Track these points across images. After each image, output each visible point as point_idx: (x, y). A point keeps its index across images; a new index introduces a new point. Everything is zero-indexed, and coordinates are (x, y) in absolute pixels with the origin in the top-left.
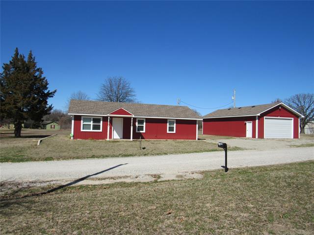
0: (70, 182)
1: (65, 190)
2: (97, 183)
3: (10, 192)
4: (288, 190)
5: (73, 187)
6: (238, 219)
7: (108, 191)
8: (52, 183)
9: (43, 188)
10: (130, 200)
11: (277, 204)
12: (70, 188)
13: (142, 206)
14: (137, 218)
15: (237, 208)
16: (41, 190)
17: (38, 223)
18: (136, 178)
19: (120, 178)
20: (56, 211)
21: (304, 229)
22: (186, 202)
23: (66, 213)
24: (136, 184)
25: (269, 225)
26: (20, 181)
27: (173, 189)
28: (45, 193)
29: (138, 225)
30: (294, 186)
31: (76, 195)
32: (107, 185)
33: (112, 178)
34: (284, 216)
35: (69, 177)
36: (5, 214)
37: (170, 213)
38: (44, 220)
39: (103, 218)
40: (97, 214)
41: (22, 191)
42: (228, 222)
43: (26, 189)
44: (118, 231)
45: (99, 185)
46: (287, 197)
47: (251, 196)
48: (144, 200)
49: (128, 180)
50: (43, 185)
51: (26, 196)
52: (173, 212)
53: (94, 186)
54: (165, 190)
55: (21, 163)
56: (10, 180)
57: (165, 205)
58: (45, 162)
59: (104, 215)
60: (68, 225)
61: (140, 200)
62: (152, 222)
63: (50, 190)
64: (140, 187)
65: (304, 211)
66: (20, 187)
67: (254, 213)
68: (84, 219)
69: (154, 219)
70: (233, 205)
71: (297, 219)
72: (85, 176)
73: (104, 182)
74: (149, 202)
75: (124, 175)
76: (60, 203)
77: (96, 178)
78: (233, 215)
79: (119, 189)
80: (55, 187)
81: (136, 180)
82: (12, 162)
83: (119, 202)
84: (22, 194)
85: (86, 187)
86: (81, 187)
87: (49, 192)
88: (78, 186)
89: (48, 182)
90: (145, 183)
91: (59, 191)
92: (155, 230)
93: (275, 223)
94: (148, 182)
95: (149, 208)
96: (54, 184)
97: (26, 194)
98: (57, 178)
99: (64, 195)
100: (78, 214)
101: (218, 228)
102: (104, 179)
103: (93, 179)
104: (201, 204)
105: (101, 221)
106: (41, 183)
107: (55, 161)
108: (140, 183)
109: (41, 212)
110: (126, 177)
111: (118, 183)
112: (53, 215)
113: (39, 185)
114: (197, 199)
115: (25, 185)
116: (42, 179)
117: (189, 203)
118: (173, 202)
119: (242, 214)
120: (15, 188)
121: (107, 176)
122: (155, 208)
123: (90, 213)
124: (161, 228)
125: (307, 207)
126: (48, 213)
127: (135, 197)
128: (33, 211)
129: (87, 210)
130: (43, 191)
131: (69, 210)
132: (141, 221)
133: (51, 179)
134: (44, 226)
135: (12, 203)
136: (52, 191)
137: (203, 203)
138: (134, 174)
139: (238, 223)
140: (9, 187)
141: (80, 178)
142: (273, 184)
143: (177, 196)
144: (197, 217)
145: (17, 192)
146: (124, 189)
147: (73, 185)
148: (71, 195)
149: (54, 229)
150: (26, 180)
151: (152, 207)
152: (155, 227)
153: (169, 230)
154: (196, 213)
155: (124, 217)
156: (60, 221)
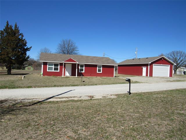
0: (43, 100)
1: (42, 103)
2: (59, 100)
3: (11, 104)
4: (161, 104)
5: (46, 102)
6: (134, 117)
7: (66, 104)
9: (29, 103)
10: (78, 108)
11: (154, 110)
12: (44, 102)
13: (84, 111)
14: (83, 116)
15: (134, 112)
16: (28, 103)
17: (32, 118)
18: (80, 97)
19: (71, 97)
20: (40, 113)
21: (165, 121)
22: (108, 109)
23: (45, 114)
24: (80, 100)
25: (149, 119)
26: (16, 99)
27: (101, 103)
28: (31, 105)
29: (83, 119)
30: (165, 102)
31: (49, 106)
32: (65, 101)
33: (67, 97)
34: (157, 115)
35: (43, 97)
36: (13, 114)
37: (99, 114)
38: (34, 117)
39: (65, 116)
40: (62, 114)
41: (18, 104)
42: (129, 118)
43: (20, 103)
44: (73, 121)
45: (60, 101)
46: (160, 107)
47: (141, 106)
48: (86, 108)
49: (76, 99)
50: (29, 101)
51: (21, 107)
52: (101, 113)
53: (57, 101)
54: (96, 103)
55: (14, 90)
56: (10, 98)
57: (96, 110)
58: (28, 89)
59: (65, 115)
60: (48, 119)
61: (83, 108)
62: (90, 118)
63: (33, 103)
64: (83, 102)
65: (167, 113)
66: (16, 102)
67: (142, 114)
68: (56, 116)
69: (91, 116)
70: (132, 111)
71: (163, 117)
72: (52, 96)
73: (64, 99)
74: (88, 109)
75: (73, 96)
76: (41, 110)
77: (58, 98)
78: (132, 115)
79: (71, 103)
80: (36, 102)
81: (80, 99)
82: (9, 88)
83: (72, 109)
84: (18, 106)
85: (53, 102)
86: (50, 102)
87: (33, 104)
88: (48, 102)
89: (32, 99)
90: (85, 100)
91: (38, 104)
92: (92, 121)
93: (152, 119)
94: (87, 100)
95: (89, 112)
96: (35, 101)
97: (20, 105)
98: (36, 97)
99: (42, 106)
100: (52, 114)
101: (123, 120)
102: (63, 98)
103: (56, 98)
104: (115, 110)
105: (64, 117)
107: (34, 88)
108: (82, 100)
109: (33, 113)
110: (74, 97)
111: (70, 100)
112: (39, 115)
113: (27, 101)
114: (113, 107)
115: (19, 101)
116: (28, 98)
117: (109, 109)
118: (101, 109)
119: (136, 115)
120: (14, 103)
121: (64, 96)
122: (91, 111)
123: (58, 114)
124: (95, 120)
125: (169, 111)
126: (36, 114)
127: (80, 107)
128: (28, 113)
129: (56, 112)
130: (30, 104)
131: (47, 113)
132: (85, 117)
133: (33, 98)
134: (35, 119)
135: (15, 109)
136: (34, 104)
137: (116, 109)
138: (79, 95)
139: (133, 119)
140: (10, 102)
141: (49, 97)
142: (154, 101)
143: (103, 106)
144: (113, 115)
145: (15, 104)
146: (74, 103)
147: (46, 101)
148: (46, 106)
149: (41, 121)
150: (19, 98)
151: (90, 111)
152: (92, 120)
153: (99, 121)
154: (113, 114)
155: (76, 115)
156: (43, 117)
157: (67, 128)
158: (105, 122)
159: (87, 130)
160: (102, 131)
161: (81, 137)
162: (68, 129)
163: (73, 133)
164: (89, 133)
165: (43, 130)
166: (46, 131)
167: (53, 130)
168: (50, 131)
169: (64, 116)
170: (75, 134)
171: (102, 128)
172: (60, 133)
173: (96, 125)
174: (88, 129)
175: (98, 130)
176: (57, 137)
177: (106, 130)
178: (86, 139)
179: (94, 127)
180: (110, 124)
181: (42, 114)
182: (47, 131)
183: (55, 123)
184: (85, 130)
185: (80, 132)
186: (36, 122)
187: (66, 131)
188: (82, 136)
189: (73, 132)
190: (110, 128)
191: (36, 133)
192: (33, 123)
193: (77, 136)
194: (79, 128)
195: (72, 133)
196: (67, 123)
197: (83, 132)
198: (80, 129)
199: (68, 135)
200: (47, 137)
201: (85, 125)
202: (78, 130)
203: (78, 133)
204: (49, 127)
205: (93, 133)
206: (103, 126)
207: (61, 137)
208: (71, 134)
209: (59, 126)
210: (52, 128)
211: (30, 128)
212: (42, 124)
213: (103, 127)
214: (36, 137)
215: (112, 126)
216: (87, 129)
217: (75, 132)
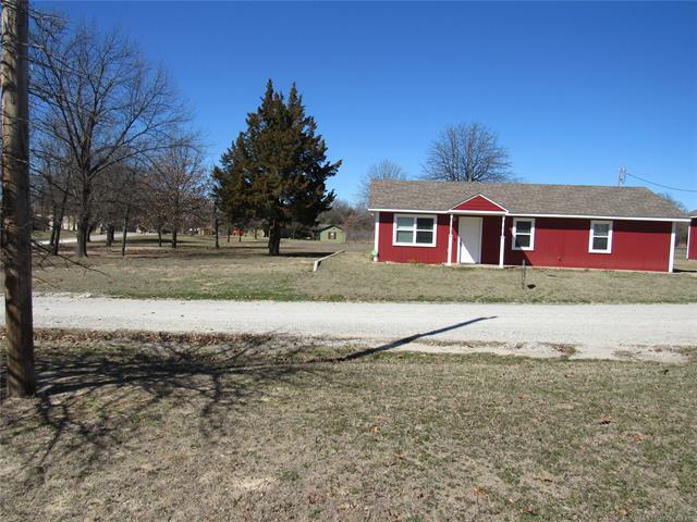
0: (382, 344)
1: (377, 357)
2: (436, 350)
3: (284, 351)
5: (390, 353)
7: (465, 367)
8: (352, 342)
9: (338, 351)
10: (513, 387)
12: (385, 354)
13: (541, 401)
14: (535, 420)
16: (334, 352)
17: (351, 404)
18: (519, 347)
19: (484, 344)
20: (376, 389)
22: (645, 407)
23: (394, 395)
24: (520, 360)
26: (298, 335)
27: (611, 378)
28: (343, 360)
29: (537, 432)
31: (404, 367)
32: (458, 355)
33: (465, 344)
35: (382, 335)
36: (293, 383)
37: (607, 423)
38: (359, 400)
39: (466, 411)
40: (452, 404)
41: (303, 352)
43: (310, 350)
44: (498, 436)
45: (440, 355)
48: (546, 392)
49: (501, 352)
50: (341, 344)
51: (313, 361)
52: (615, 421)
53: (432, 355)
54: (590, 377)
55: (290, 304)
56: (279, 332)
58: (331, 304)
59: (466, 407)
60: (403, 414)
61: (535, 390)
62: (567, 431)
63: (350, 354)
64: (530, 367)
66: (299, 344)
68: (430, 408)
72: (411, 335)
73: (455, 350)
74: (557, 395)
75: (491, 340)
76: (379, 378)
77: (434, 341)
79: (484, 366)
80: (358, 350)
81: (519, 353)
82: (275, 299)
83: (491, 388)
84: (306, 357)
85: (416, 357)
86: (406, 355)
87: (349, 358)
88: (400, 353)
89: (345, 339)
90: (538, 360)
91: (366, 358)
92: (577, 447)
94: (546, 360)
95: (558, 406)
96: (355, 345)
97: (311, 357)
98: (360, 335)
99: (380, 365)
100: (417, 399)
102: (450, 344)
103: (427, 343)
104: (684, 416)
105: (463, 416)
106: (333, 340)
107: (349, 304)
108: (527, 358)
109: (352, 389)
110: (497, 344)
111: (480, 355)
112: (373, 394)
113: (330, 344)
114: (673, 403)
115: (307, 343)
116: (333, 334)
117: (652, 408)
118: (614, 403)
120: (292, 346)
121: (456, 339)
122: (570, 407)
123: (438, 400)
124: (588, 445)
126: (363, 391)
127: (523, 384)
128: (337, 385)
129: (432, 394)
130: (339, 356)
131: (399, 391)
132: (546, 428)
133: (349, 336)
134: (362, 409)
135: (298, 369)
136: (355, 356)
137: (689, 413)
138: (513, 340)
140: (281, 342)
141: (402, 337)
143: (620, 391)
144: (675, 438)
145: (295, 353)
146: (497, 367)
147: (391, 350)
148: (394, 367)
149: (381, 417)
150: (306, 334)
151: (564, 406)
152: (575, 441)
153: (607, 452)
154: (672, 430)
155: (507, 415)
156: (387, 406)
157: (474, 456)
158: (635, 459)
159: (556, 479)
160: (625, 495)
161: (534, 503)
162: (479, 461)
163: (501, 482)
164: (565, 491)
165: (390, 451)
166: (402, 456)
167: (425, 457)
168: (414, 457)
169: (462, 410)
170: (510, 486)
171: (625, 483)
172: (451, 469)
173: (593, 463)
174: (561, 477)
175: (603, 486)
176: (440, 485)
177: (645, 494)
178: (554, 511)
179: (586, 473)
180: (663, 470)
181: (383, 395)
182: (405, 454)
183: (429, 430)
184: (547, 475)
185: (529, 481)
186: (365, 419)
187: (473, 469)
188: (536, 497)
189: (498, 475)
190: (663, 491)
191: (368, 457)
192: (355, 422)
193: (517, 495)
194: (521, 463)
195: (497, 478)
196: (475, 440)
197: (539, 483)
198: (528, 470)
199: (481, 485)
200: (406, 475)
201: (547, 458)
202: (519, 473)
203: (521, 485)
204: (409, 441)
205: (586, 498)
206: (627, 472)
207: (453, 487)
208: (489, 480)
209: (445, 443)
210: (422, 447)
211: (347, 436)
212: (385, 428)
213: (627, 478)
214: (368, 468)
215: (675, 482)
216: (557, 475)
217: (510, 476)
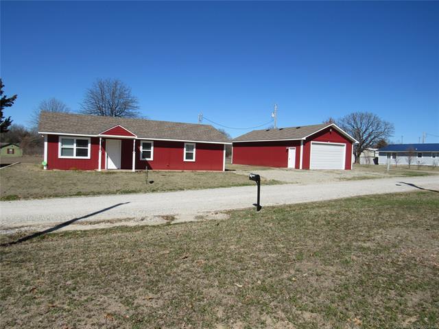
0: (49, 228)
1: (44, 238)
2: (88, 227)
4: (325, 229)
5: (54, 234)
6: (265, 260)
7: (107, 237)
8: (23, 229)
9: (11, 237)
10: (135, 245)
11: (310, 243)
12: (50, 235)
13: (152, 251)
14: (147, 263)
15: (266, 249)
16: (8, 239)
17: (17, 275)
18: (142, 220)
19: (121, 221)
20: (38, 261)
21: (332, 265)
22: (206, 245)
23: (53, 263)
24: (143, 227)
25: (297, 264)
27: (192, 233)
28: (15, 243)
29: (148, 271)
30: (334, 224)
31: (63, 242)
32: (103, 230)
33: (108, 221)
34: (315, 254)
35: (48, 222)
37: (186, 257)
38: (24, 271)
39: (103, 266)
40: (94, 262)
42: (254, 263)
44: (123, 278)
45: (91, 230)
46: (323, 236)
47: (283, 236)
48: (155, 245)
49: (131, 224)
50: (9, 232)
52: (190, 256)
53: (85, 231)
54: (180, 233)
57: (180, 249)
58: (7, 203)
59: (104, 263)
60: (58, 275)
61: (148, 245)
62: (165, 267)
63: (21, 238)
64: (148, 231)
65: (337, 249)
67: (284, 253)
68: (79, 268)
69: (167, 263)
70: (262, 247)
71: (327, 256)
72: (70, 219)
73: (102, 226)
74: (160, 246)
75: (125, 217)
76: (42, 253)
77: (87, 222)
78: (260, 256)
79: (119, 234)
80: (27, 234)
81: (142, 223)
83: (122, 248)
85: (74, 234)
86: (66, 233)
87: (20, 241)
88: (61, 233)
89: (17, 228)
90: (154, 226)
91: (34, 240)
92: (169, 275)
93: (304, 262)
94: (158, 226)
95: (161, 253)
96: (26, 231)
98: (30, 223)
99: (45, 243)
100: (69, 263)
101: (241, 269)
102: (98, 223)
103: (82, 223)
104: (224, 247)
105: (101, 269)
106: (6, 229)
107: (23, 201)
108: (148, 226)
109: (19, 263)
111: (118, 227)
112: (35, 265)
113: (4, 233)
114: (219, 241)
116: (7, 225)
117: (209, 246)
118: (191, 246)
119: (269, 255)
121: (102, 219)
122: (168, 252)
123: (85, 262)
124: (175, 273)
125: (341, 244)
126: (28, 264)
127: (142, 242)
128: (5, 263)
129: (81, 258)
130: (12, 241)
131: (56, 260)
132: (152, 267)
133: (21, 225)
134: (26, 277)
136: (25, 239)
137: (227, 245)
138: (139, 215)
139: (264, 264)
141: (64, 221)
142: (311, 223)
143: (195, 239)
144: (219, 259)
146: (127, 234)
147: (55, 232)
148: (55, 243)
149: (40, 280)
151: (165, 252)
152: (169, 272)
153: (185, 274)
154: (218, 256)
155: (129, 263)
156: (46, 272)
157: (106, 294)
158: (199, 275)
159: (156, 296)
160: (191, 296)
161: (142, 314)
162: (109, 296)
163: (123, 306)
164: (161, 302)
165: (46, 303)
166: (54, 305)
167: (72, 301)
168: (63, 303)
169: (100, 266)
170: (128, 308)
171: (192, 290)
172: (90, 306)
173: (177, 282)
174: (159, 294)
175: (181, 294)
176: (82, 318)
177: (202, 293)
178: (153, 316)
179: (173, 289)
180: (212, 278)
181: (44, 264)
182: (57, 303)
183: (77, 283)
184: (151, 295)
185: (140, 302)
186: (27, 285)
187: (105, 302)
188: (143, 310)
189: (121, 302)
190: (211, 289)
191: (27, 311)
192: (18, 288)
193: (131, 312)
194: (136, 292)
195: (120, 304)
196: (108, 283)
197: (145, 302)
198: (140, 295)
199: (109, 312)
200: (56, 318)
201: (152, 286)
202: (134, 298)
203: (135, 305)
204: (61, 293)
205: (171, 303)
206: (194, 283)
207: (90, 318)
208: (116, 307)
209: (87, 290)
210: (70, 296)
211: (11, 299)
212: (43, 287)
213: (194, 287)
214: (26, 320)
215: (217, 283)
216: (156, 294)
217: (127, 302)
